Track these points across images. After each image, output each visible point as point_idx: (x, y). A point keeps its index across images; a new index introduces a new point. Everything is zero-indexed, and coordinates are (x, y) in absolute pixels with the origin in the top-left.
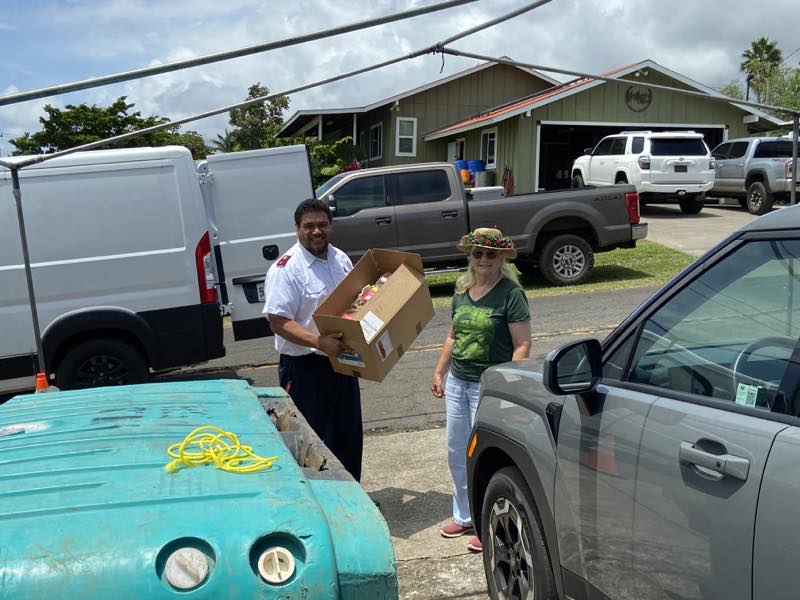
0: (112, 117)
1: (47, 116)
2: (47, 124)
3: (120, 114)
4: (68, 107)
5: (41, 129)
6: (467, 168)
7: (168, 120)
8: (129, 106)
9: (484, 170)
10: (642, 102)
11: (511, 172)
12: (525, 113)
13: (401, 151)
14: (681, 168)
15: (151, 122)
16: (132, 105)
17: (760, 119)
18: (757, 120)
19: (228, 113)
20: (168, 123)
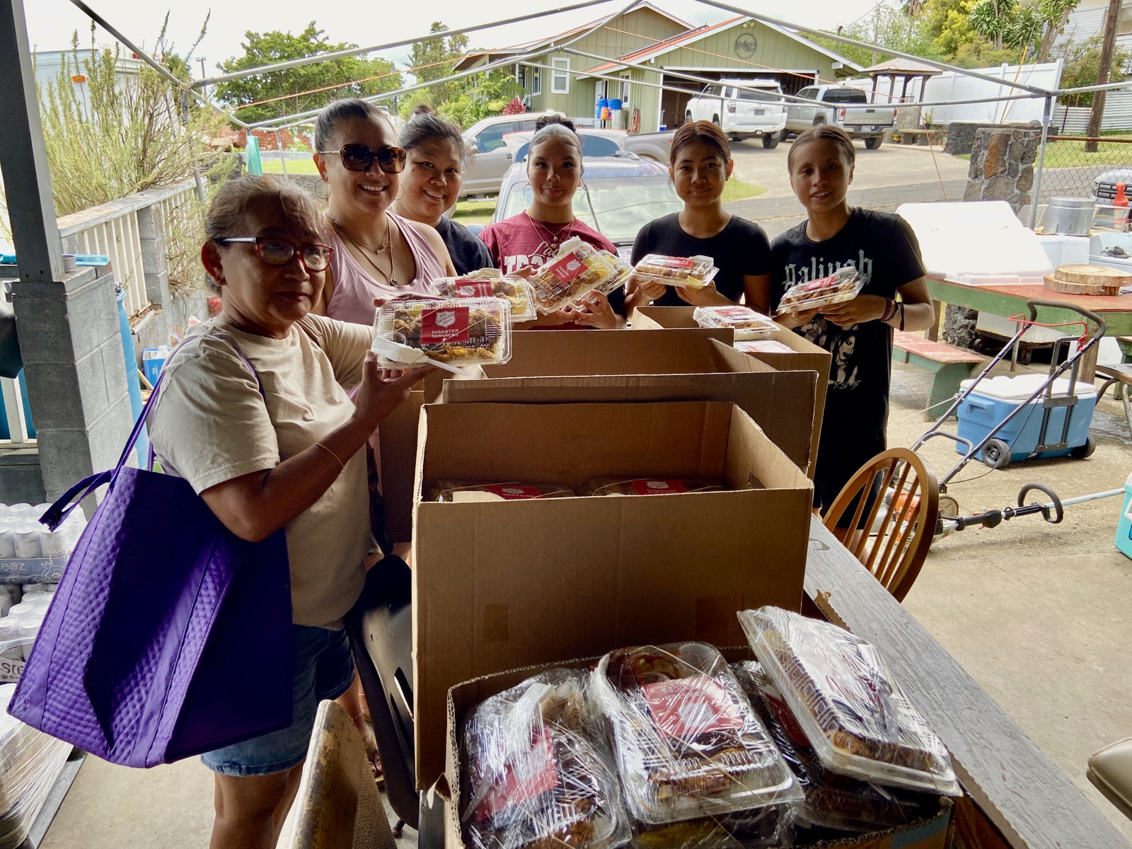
0: (305, 44)
1: (248, 43)
2: (248, 50)
3: (312, 40)
4: (266, 35)
5: (242, 54)
6: (607, 106)
7: (357, 46)
8: (319, 33)
9: (621, 108)
10: (748, 50)
11: (638, 111)
12: (650, 60)
13: (556, 88)
14: (759, 112)
15: (341, 47)
16: (322, 31)
17: (844, 65)
18: (841, 67)
19: (410, 46)
20: (356, 49)
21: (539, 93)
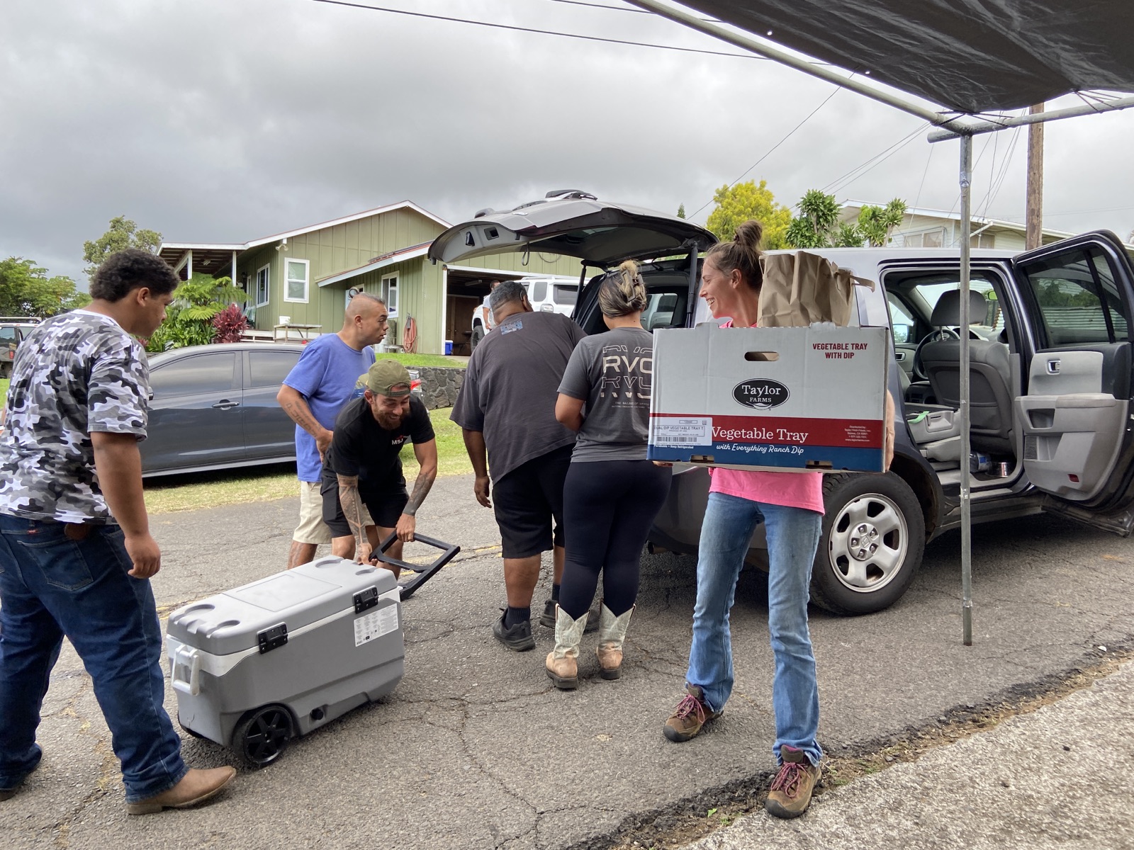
11: (415, 321)
13: (290, 296)
21: (266, 303)
